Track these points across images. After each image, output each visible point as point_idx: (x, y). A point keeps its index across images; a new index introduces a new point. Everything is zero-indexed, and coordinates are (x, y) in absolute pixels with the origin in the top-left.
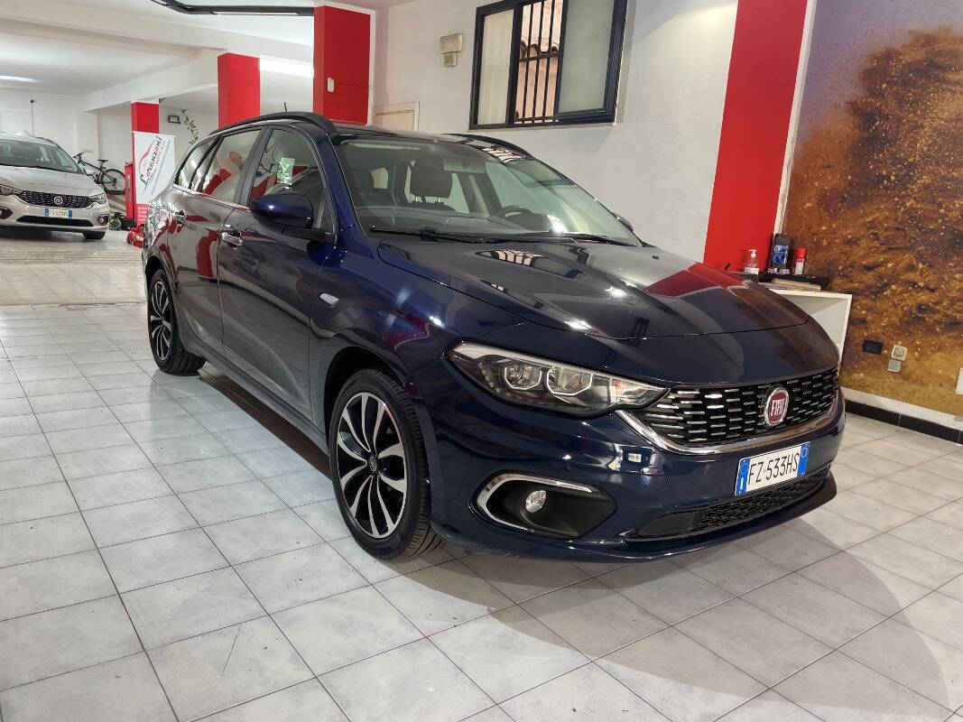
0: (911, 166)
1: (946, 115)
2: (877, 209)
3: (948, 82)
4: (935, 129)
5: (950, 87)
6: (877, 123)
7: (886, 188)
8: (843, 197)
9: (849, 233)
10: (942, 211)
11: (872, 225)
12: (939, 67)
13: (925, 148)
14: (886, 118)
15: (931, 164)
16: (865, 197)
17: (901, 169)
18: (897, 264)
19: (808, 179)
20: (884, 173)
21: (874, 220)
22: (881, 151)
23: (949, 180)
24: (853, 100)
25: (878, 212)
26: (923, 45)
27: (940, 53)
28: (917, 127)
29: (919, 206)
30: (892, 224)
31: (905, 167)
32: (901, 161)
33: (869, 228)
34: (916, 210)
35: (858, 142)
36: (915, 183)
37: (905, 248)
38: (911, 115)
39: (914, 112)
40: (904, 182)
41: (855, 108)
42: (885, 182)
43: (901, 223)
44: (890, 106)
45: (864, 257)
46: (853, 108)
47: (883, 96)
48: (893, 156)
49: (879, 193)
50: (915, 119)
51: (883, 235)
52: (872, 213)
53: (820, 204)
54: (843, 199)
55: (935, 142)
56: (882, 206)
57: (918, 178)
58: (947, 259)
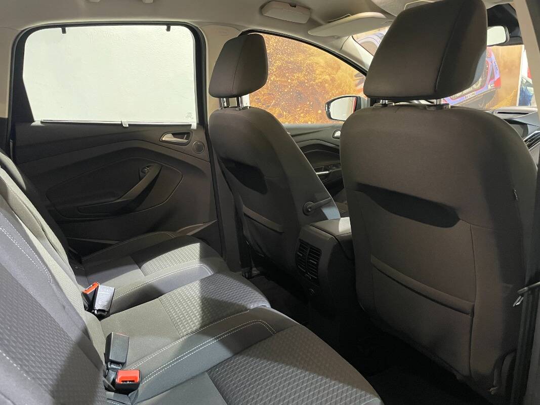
15: (279, 54)
23: (290, 63)
58: (296, 107)
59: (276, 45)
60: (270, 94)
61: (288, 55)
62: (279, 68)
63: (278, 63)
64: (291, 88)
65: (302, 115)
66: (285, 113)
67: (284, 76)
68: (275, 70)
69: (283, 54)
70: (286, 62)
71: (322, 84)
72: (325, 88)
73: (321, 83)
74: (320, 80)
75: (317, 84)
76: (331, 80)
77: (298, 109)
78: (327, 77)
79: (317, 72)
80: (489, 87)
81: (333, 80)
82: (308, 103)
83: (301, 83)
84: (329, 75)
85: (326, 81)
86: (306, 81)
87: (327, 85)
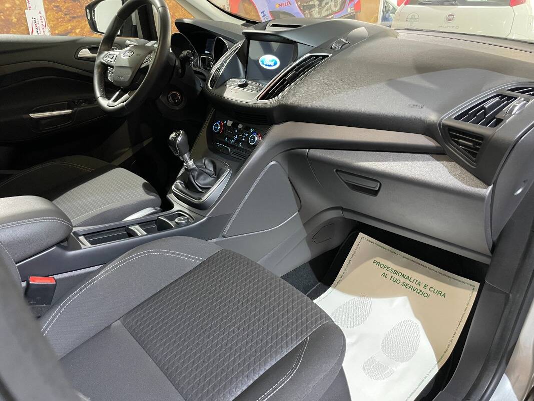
80: (349, 10)
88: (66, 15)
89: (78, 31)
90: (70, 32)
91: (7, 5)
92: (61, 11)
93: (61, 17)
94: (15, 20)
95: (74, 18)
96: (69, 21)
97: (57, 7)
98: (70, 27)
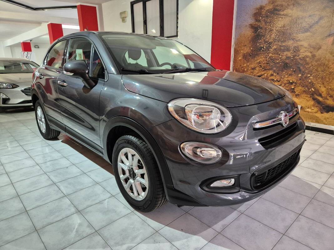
0: (270, 43)
1: (280, 26)
2: (261, 58)
3: (280, 15)
4: (277, 30)
5: (281, 16)
6: (259, 30)
7: (263, 51)
8: (250, 54)
9: (252, 66)
10: (280, 56)
11: (259, 63)
12: (277, 10)
13: (274, 37)
14: (261, 28)
15: (276, 42)
16: (257, 54)
17: (267, 44)
18: (268, 74)
19: (239, 50)
20: (262, 46)
21: (260, 61)
22: (261, 39)
23: (282, 46)
24: (251, 24)
25: (261, 59)
26: (272, 4)
27: (277, 6)
28: (271, 30)
29: (273, 55)
30: (265, 62)
31: (268, 44)
32: (267, 42)
33: (259, 64)
34: (272, 57)
35: (254, 37)
36: (271, 48)
37: (270, 69)
38: (269, 27)
39: (270, 26)
40: (268, 49)
41: (252, 26)
42: (263, 49)
43: (268, 61)
44: (262, 24)
45: (257, 73)
46: (251, 26)
47: (260, 22)
48: (264, 41)
49: (261, 52)
50: (271, 28)
51: (263, 65)
52: (259, 59)
53: (243, 58)
54: (250, 56)
55: (277, 35)
56: (262, 57)
57: (272, 47)
58: (283, 71)
59: (275, 37)
60: (267, 63)
61: (282, 42)
62: (275, 49)
63: (275, 47)
64: (280, 61)
65: (286, 76)
66: (275, 74)
67: (278, 54)
68: (272, 51)
69: (278, 42)
70: (281, 46)
71: (304, 59)
72: (306, 60)
73: (303, 57)
74: (303, 56)
75: (300, 59)
76: (312, 56)
77: (284, 73)
78: (310, 54)
79: (301, 51)
81: (314, 56)
82: (292, 69)
83: (288, 58)
84: (311, 52)
85: (307, 57)
86: (292, 56)
87: (308, 59)
88: (263, 68)
89: (265, 75)
90: (262, 75)
91: (245, 65)
92: (261, 67)
93: (261, 70)
94: (246, 70)
95: (266, 70)
96: (264, 71)
97: (260, 66)
98: (263, 73)
